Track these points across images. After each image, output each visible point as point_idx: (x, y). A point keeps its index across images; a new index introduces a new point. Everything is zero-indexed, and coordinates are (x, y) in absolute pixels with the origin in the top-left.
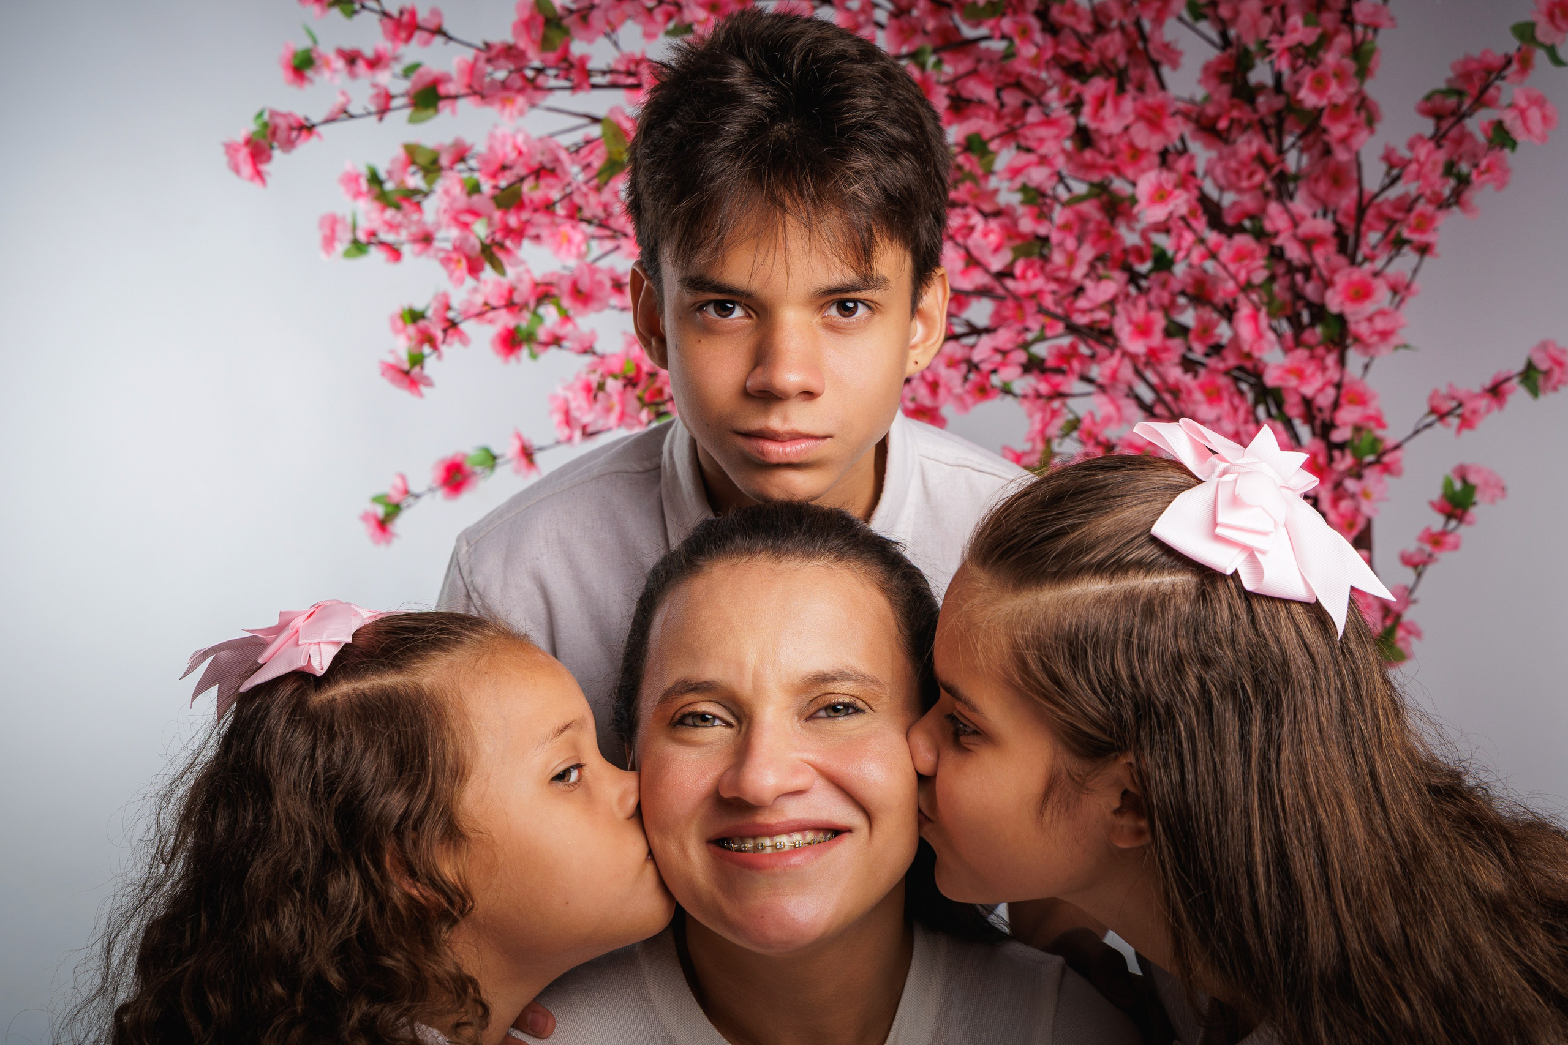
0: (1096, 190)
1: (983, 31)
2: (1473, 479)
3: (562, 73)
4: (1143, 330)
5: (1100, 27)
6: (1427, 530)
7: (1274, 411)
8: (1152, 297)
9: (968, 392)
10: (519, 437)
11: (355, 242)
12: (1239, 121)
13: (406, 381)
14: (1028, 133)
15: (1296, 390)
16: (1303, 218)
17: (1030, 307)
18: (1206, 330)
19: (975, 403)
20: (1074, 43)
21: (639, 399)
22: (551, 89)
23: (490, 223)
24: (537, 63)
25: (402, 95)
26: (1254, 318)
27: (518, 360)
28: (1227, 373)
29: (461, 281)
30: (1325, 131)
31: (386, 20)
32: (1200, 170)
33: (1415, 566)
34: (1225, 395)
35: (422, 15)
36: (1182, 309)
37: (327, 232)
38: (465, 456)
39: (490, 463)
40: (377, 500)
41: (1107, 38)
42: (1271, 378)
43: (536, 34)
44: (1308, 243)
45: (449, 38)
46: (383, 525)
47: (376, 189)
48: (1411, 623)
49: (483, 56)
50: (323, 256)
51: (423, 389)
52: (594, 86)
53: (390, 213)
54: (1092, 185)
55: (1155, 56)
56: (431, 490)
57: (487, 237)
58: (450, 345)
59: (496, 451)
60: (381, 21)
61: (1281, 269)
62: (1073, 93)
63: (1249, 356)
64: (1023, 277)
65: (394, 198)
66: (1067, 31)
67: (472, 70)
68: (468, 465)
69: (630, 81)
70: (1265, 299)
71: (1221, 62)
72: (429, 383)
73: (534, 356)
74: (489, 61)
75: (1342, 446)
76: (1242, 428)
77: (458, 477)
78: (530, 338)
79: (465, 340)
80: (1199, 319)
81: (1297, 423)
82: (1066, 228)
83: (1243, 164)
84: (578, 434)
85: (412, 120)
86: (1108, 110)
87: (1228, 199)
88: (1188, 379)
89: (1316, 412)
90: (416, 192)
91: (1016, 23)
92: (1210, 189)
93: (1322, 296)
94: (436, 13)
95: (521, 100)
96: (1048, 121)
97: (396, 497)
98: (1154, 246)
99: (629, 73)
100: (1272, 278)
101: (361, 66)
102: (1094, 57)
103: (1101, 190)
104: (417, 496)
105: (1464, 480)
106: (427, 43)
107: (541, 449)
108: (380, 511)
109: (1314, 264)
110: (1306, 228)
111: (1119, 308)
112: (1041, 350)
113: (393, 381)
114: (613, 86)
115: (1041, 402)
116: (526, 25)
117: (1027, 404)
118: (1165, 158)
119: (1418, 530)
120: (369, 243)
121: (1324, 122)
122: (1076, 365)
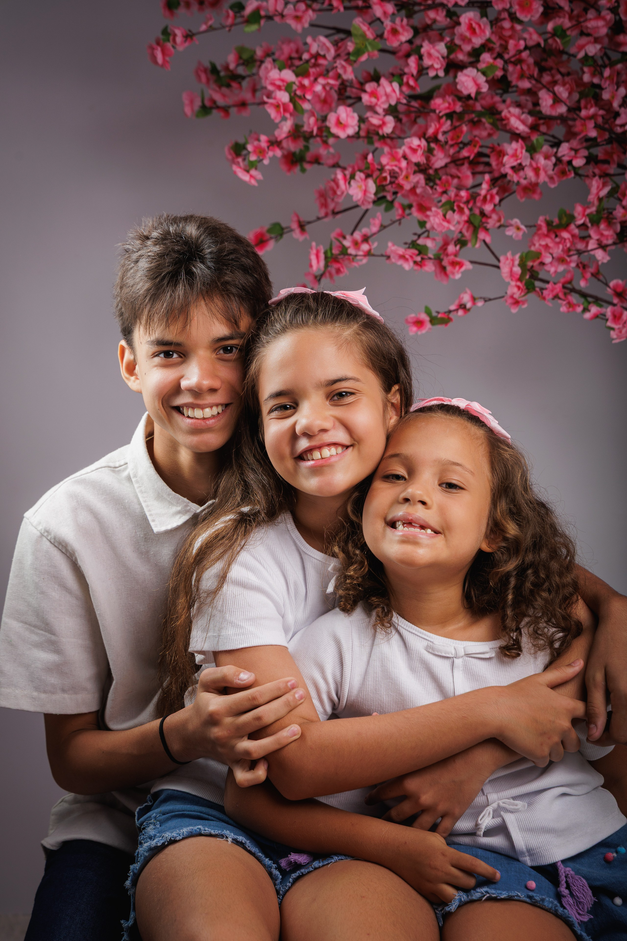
3: (327, 1)
9: (555, 174)
10: (297, 216)
11: (204, 107)
22: (321, 11)
27: (295, 172)
39: (280, 231)
47: (216, 76)
52: (345, 8)
53: (223, 90)
59: (283, 225)
65: (225, 79)
67: (277, 1)
73: (303, 169)
78: (302, 159)
90: (240, 76)
107: (309, 222)
120: (211, 108)
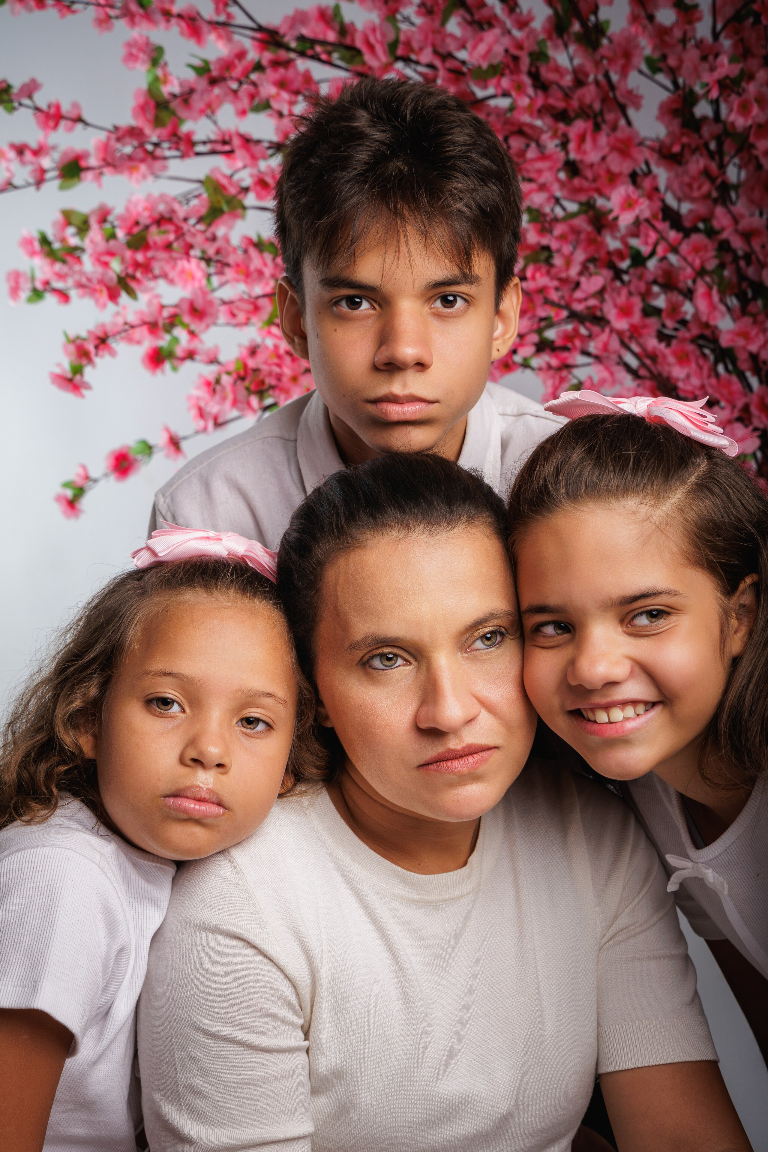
0: (584, 208)
1: (491, 91)
3: (173, 145)
4: (625, 312)
5: (579, 82)
7: (730, 367)
8: (632, 288)
10: (167, 430)
11: (35, 291)
12: (689, 145)
13: (70, 386)
14: (529, 167)
15: (744, 348)
16: (742, 216)
17: (539, 300)
18: (674, 309)
19: (502, 376)
20: (560, 94)
21: (247, 389)
22: (165, 158)
23: (123, 261)
24: (154, 139)
25: (53, 169)
26: (708, 295)
27: (163, 372)
28: (694, 340)
29: (104, 306)
30: (752, 146)
31: (39, 114)
32: (662, 186)
34: (692, 358)
35: (65, 108)
36: (657, 296)
37: (13, 284)
38: (129, 448)
39: (148, 451)
40: (67, 485)
41: (583, 91)
42: (724, 341)
43: (150, 115)
44: (747, 236)
45: (86, 124)
46: (72, 504)
47: (46, 248)
49: (113, 137)
50: (11, 303)
51: (85, 392)
52: (198, 154)
53: (58, 267)
54: (581, 204)
55: (622, 100)
56: (106, 475)
57: (122, 272)
58: (102, 357)
60: (35, 114)
61: (728, 258)
62: (560, 133)
63: (707, 325)
64: (533, 278)
65: (60, 254)
66: (555, 87)
67: (105, 148)
68: (132, 454)
69: (227, 148)
70: (716, 280)
71: (671, 101)
72: (88, 387)
73: (175, 369)
74: (119, 139)
76: (706, 381)
77: (125, 464)
78: (171, 355)
79: (113, 353)
80: (669, 301)
81: (748, 374)
82: (563, 238)
83: (694, 179)
84: (211, 424)
85: (62, 188)
86: (588, 145)
87: (685, 208)
88: (662, 346)
89: (761, 365)
90: (76, 248)
91: (513, 81)
92: (671, 201)
93: (760, 275)
94: (76, 106)
95: (143, 168)
96: (544, 157)
97: (80, 482)
98: (631, 248)
99: (224, 142)
100: (722, 266)
101: (28, 156)
102: (575, 103)
103: (588, 207)
104: (95, 481)
106: (70, 129)
108: (69, 493)
109: (753, 252)
110: (743, 224)
111: (607, 296)
112: (551, 334)
113: (60, 387)
114: (213, 152)
115: (551, 372)
116: (142, 109)
117: (542, 375)
118: (634, 178)
120: (45, 290)
121: (752, 139)
122: (578, 343)
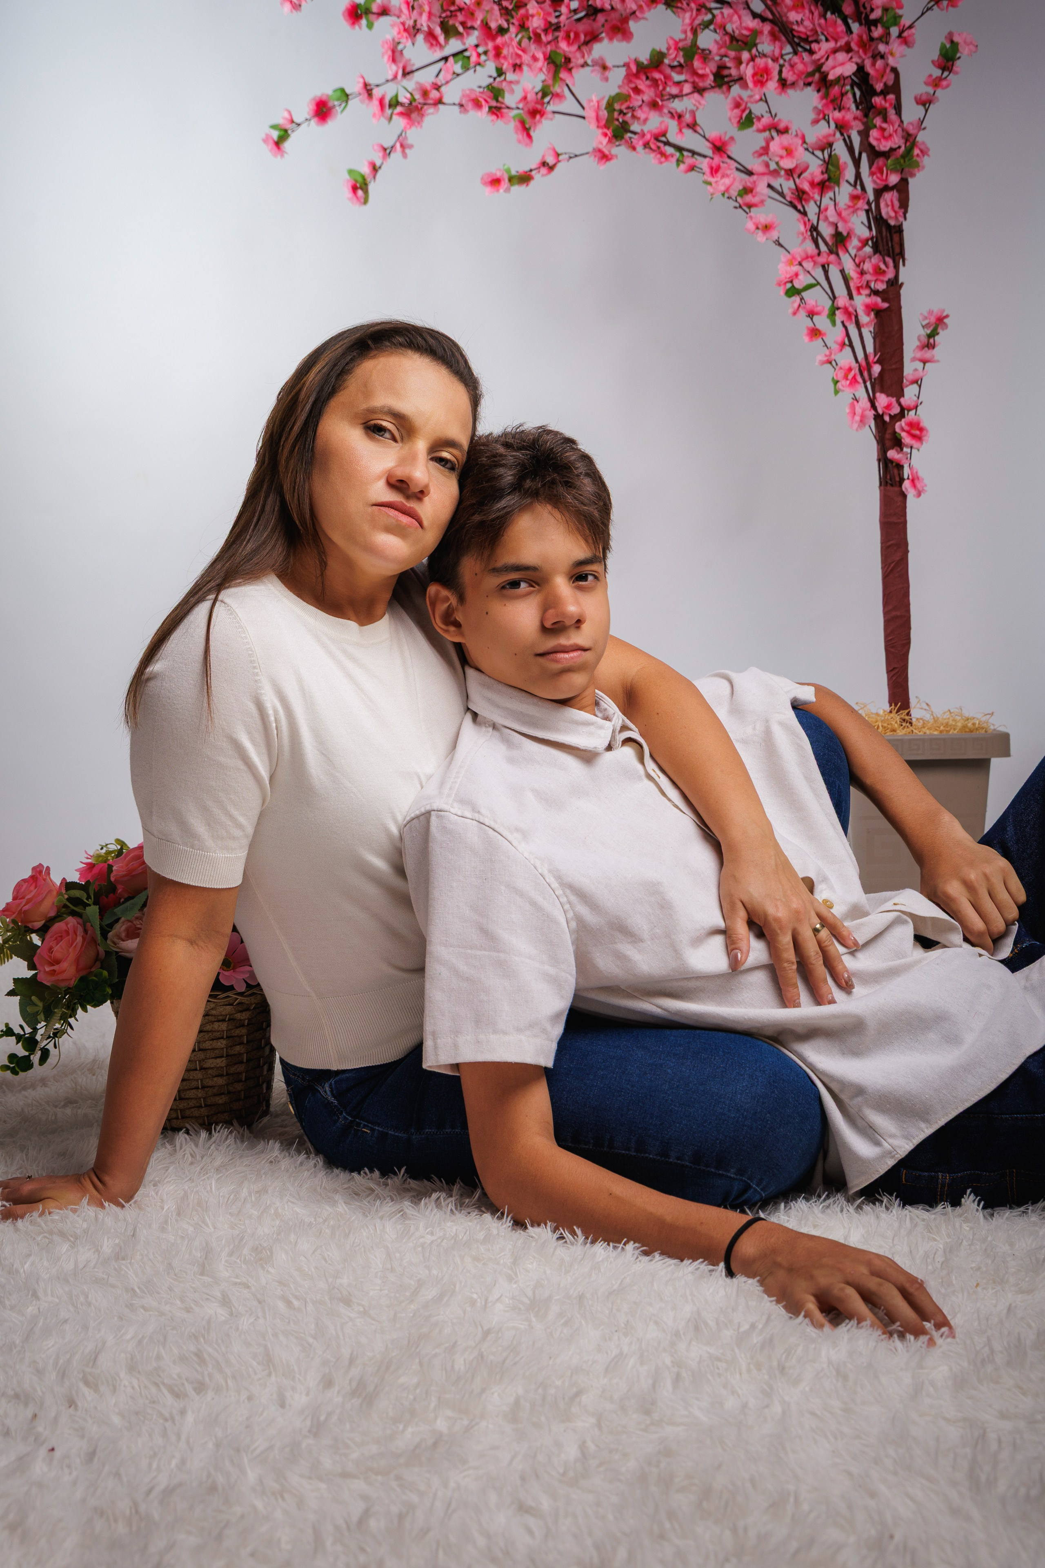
2: (956, 39)
6: (931, 76)
27: (360, 28)
33: (924, 104)
38: (328, 96)
39: (345, 99)
40: (274, 127)
46: (278, 144)
48: (923, 143)
56: (308, 120)
59: (348, 91)
68: (331, 101)
75: (875, 23)
77: (324, 110)
78: (368, 11)
84: (400, 73)
97: (286, 125)
104: (299, 125)
105: (952, 42)
107: (377, 86)
108: (275, 135)
119: (924, 78)
